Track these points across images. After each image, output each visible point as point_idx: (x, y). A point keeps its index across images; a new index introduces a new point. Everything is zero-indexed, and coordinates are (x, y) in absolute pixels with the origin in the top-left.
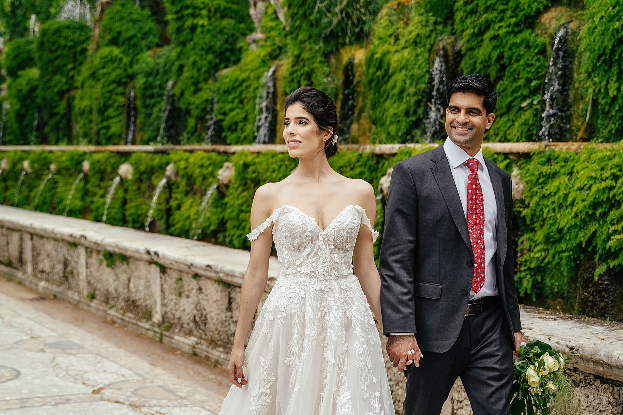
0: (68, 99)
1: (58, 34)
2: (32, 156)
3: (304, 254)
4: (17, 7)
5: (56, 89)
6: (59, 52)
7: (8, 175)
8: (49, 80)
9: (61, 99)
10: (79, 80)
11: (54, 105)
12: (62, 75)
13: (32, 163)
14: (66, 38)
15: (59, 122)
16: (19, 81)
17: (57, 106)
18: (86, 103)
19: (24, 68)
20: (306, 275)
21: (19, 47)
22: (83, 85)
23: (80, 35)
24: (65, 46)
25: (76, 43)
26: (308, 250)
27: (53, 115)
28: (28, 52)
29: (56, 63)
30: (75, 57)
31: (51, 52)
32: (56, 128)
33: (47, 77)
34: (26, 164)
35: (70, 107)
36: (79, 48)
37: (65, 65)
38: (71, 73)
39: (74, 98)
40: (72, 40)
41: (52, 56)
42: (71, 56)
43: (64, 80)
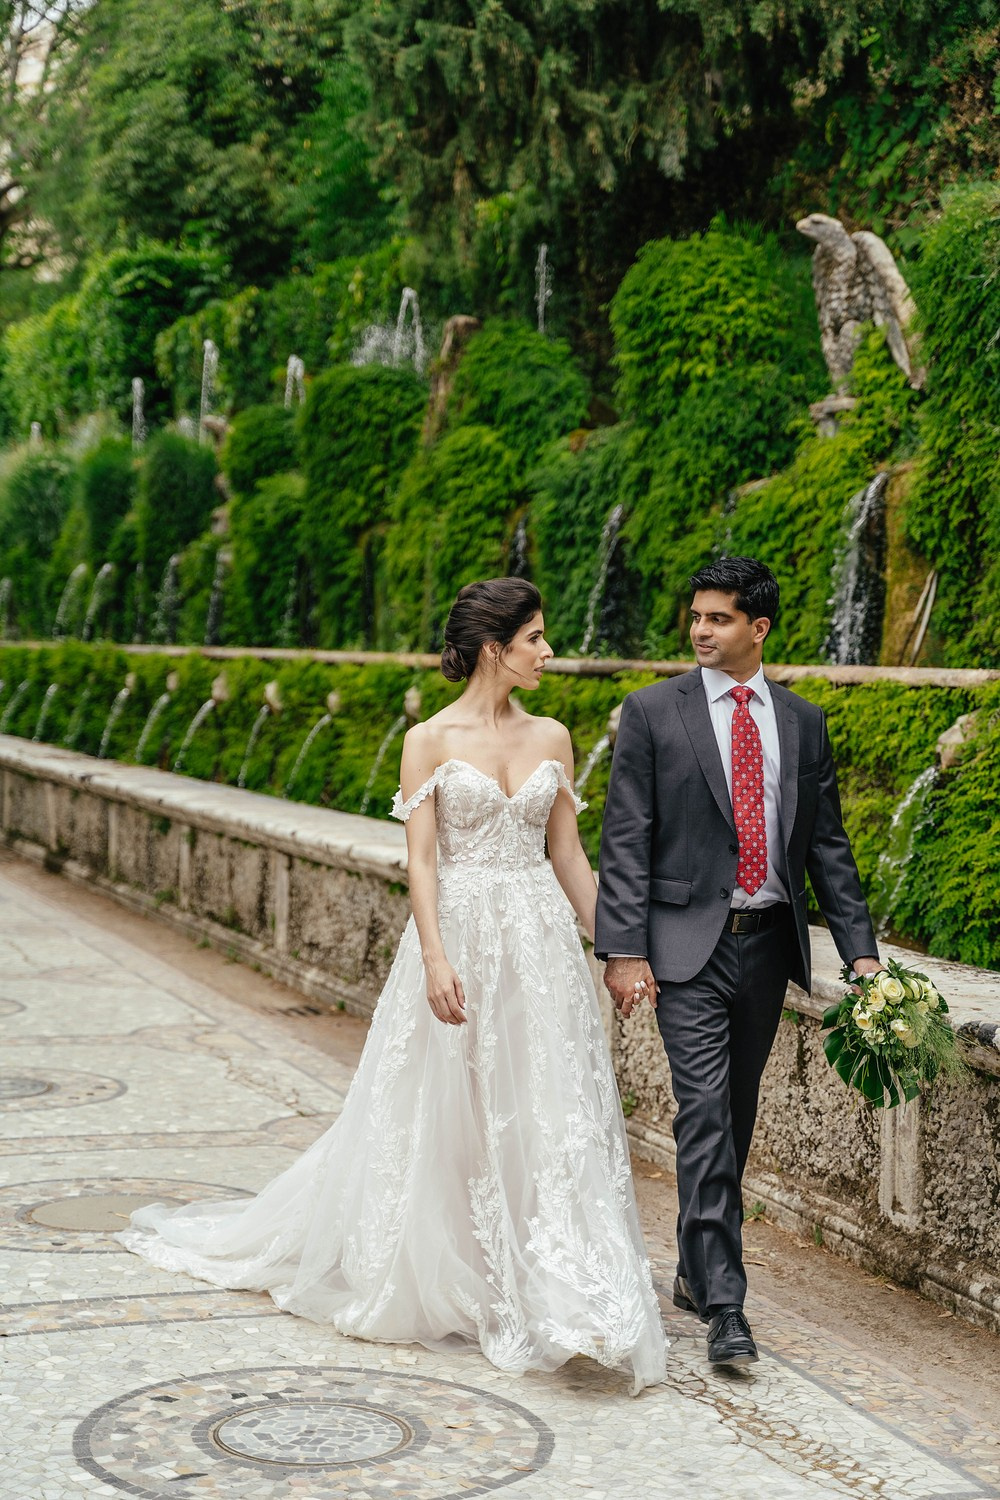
0: (370, 545)
1: (352, 396)
2: (284, 672)
3: (481, 832)
4: (255, 337)
5: (342, 522)
6: (353, 437)
7: (226, 713)
8: (328, 501)
9: (354, 543)
10: (396, 502)
11: (336, 557)
12: (357, 489)
13: (285, 689)
14: (369, 405)
15: (345, 597)
16: (258, 500)
17: (343, 560)
18: (409, 554)
19: (269, 473)
20: (482, 864)
21: (261, 424)
22: (404, 513)
23: (401, 399)
24: (368, 424)
25: (392, 418)
26: (486, 827)
27: (331, 580)
28: (280, 436)
29: (344, 462)
30: (387, 449)
31: (336, 436)
32: (339, 610)
33: (324, 494)
34: (271, 690)
35: (372, 563)
36: (398, 430)
37: (366, 468)
38: (377, 487)
39: (382, 543)
40: (383, 411)
41: (336, 447)
42: (381, 445)
43: (361, 500)
